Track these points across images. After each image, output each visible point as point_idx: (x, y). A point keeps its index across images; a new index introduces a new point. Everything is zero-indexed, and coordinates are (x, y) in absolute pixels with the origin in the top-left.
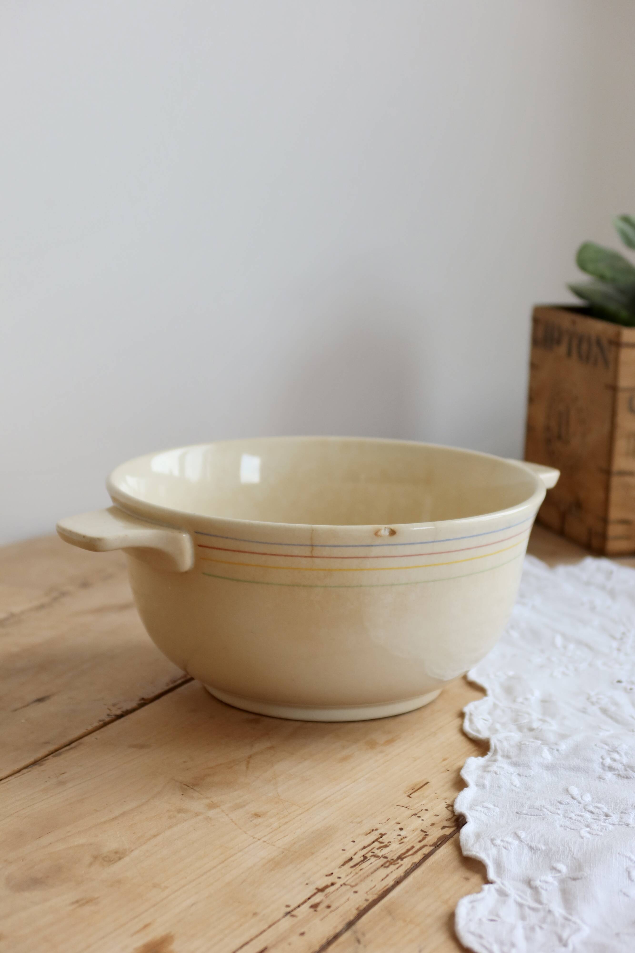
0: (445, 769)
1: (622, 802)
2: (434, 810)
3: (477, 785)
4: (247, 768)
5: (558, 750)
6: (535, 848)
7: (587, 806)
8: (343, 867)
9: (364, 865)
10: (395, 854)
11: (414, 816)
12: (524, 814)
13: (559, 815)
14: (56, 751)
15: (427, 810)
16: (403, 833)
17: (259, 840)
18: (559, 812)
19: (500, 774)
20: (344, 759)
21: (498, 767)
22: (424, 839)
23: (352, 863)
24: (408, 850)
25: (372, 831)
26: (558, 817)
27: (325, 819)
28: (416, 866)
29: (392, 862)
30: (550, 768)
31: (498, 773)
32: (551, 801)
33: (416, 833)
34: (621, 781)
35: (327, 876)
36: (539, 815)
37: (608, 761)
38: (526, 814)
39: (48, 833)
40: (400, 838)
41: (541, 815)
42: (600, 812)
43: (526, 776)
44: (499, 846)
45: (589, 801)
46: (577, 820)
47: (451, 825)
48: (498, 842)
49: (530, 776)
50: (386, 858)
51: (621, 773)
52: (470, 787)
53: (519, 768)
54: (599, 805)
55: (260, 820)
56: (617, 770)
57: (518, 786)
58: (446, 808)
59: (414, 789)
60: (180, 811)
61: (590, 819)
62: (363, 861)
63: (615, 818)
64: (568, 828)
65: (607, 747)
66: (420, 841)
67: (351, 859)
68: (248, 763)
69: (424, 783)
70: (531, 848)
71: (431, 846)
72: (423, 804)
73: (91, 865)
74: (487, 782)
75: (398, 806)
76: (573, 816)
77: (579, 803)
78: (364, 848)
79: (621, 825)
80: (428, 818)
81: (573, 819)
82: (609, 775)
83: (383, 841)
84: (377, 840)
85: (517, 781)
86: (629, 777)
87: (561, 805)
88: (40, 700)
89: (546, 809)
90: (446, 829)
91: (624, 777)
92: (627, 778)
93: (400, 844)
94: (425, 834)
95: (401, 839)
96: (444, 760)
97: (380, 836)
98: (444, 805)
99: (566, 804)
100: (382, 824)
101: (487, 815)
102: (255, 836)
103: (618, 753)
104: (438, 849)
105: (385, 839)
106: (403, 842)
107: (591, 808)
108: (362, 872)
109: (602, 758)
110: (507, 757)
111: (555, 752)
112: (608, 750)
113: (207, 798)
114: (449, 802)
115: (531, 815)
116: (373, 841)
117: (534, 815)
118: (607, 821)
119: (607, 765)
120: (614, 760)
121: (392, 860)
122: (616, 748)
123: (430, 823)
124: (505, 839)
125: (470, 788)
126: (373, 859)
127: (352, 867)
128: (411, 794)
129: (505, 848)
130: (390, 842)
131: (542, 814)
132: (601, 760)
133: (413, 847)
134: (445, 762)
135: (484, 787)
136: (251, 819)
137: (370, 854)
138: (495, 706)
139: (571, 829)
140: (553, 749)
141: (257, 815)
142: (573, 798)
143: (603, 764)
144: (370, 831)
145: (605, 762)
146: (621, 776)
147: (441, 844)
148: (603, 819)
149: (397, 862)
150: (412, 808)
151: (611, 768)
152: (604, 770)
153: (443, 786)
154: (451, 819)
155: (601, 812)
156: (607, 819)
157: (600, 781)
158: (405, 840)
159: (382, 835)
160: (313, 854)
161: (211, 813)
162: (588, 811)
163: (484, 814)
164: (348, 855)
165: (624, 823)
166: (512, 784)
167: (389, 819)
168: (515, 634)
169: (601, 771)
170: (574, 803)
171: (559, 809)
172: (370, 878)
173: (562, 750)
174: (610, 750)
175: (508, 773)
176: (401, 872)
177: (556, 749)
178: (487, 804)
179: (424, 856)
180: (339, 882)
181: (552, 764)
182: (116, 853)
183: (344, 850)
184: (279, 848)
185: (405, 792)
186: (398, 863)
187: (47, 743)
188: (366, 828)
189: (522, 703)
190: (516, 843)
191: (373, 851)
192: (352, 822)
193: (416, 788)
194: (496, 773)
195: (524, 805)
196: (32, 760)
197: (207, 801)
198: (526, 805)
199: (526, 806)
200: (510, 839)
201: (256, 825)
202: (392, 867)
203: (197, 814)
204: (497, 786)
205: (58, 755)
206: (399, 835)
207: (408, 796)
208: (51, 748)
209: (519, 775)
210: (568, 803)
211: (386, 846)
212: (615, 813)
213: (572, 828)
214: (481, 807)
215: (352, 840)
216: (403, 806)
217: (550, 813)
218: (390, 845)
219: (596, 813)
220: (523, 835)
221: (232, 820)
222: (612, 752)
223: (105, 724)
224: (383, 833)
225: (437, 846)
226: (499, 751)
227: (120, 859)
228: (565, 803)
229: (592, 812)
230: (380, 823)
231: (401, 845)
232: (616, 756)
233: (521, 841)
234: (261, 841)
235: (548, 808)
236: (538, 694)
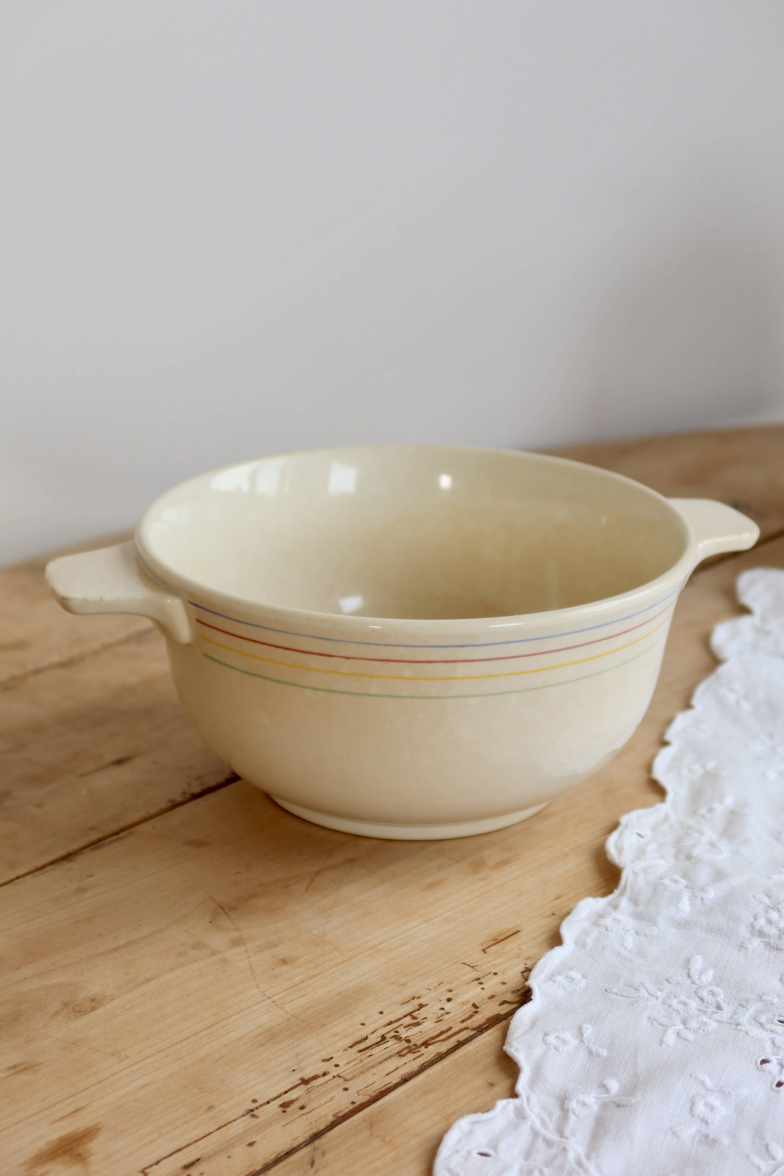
0: (552, 912)
1: (747, 989)
2: (505, 974)
3: (576, 942)
4: (307, 889)
5: (702, 899)
6: (594, 1054)
7: (700, 989)
8: (350, 1050)
9: (376, 1050)
10: (423, 1038)
11: (475, 981)
12: (614, 993)
13: (657, 998)
14: (100, 840)
15: (495, 974)
16: (448, 1006)
17: (269, 998)
18: (659, 994)
19: (611, 930)
20: (432, 886)
21: (614, 919)
22: (470, 1017)
23: (362, 1046)
24: (442, 1033)
25: (413, 999)
26: (655, 1002)
27: (363, 975)
28: (440, 1057)
29: (412, 1049)
30: (683, 925)
31: (609, 929)
32: (657, 978)
33: (465, 1007)
34: (767, 952)
35: (323, 1061)
36: (632, 997)
37: (761, 922)
38: (616, 994)
39: (29, 963)
40: (441, 1012)
41: (634, 997)
42: (711, 1001)
43: (646, 935)
44: (549, 1044)
45: (707, 981)
46: (676, 1009)
47: (514, 1000)
48: (551, 1039)
49: (652, 935)
50: (408, 1041)
51: (772, 941)
52: (564, 945)
53: (641, 922)
54: (716, 989)
55: (285, 968)
56: (769, 936)
57: (629, 948)
58: (522, 973)
59: (497, 939)
60: (197, 946)
61: (694, 1009)
62: (378, 1044)
63: (727, 1012)
64: (657, 1022)
65: (767, 901)
66: (463, 1021)
67: (366, 1038)
68: (313, 880)
69: (515, 931)
70: (590, 1052)
71: (473, 1029)
72: (496, 965)
73: (56, 1014)
74: (590, 941)
75: (463, 965)
76: (674, 1002)
77: (693, 983)
78: (390, 1023)
79: (730, 1024)
80: (492, 985)
81: (672, 1008)
82: (756, 943)
83: (417, 1016)
84: (410, 1014)
85: (630, 942)
86: (780, 948)
87: (668, 985)
88: (119, 762)
89: (646, 988)
90: (506, 1005)
91: (773, 948)
92: (777, 949)
93: (436, 1022)
94: (474, 1010)
95: (442, 1015)
96: (557, 898)
97: (418, 1007)
98: (522, 968)
99: (675, 984)
100: (430, 990)
101: (566, 990)
102: (267, 993)
103: (779, 911)
104: (480, 1034)
105: (421, 1014)
106: (441, 1020)
107: (704, 994)
108: (369, 1059)
109: (755, 918)
110: (635, 901)
111: (698, 902)
112: (768, 906)
113: (237, 930)
114: (529, 964)
115: (622, 996)
116: (405, 1014)
117: (626, 996)
118: (714, 1015)
119: (757, 928)
120: (770, 922)
121: (415, 1045)
122: (779, 903)
123: (489, 994)
124: (561, 1036)
125: (563, 946)
126: (392, 1042)
127: (360, 1051)
128: (488, 948)
129: (556, 1049)
130: (426, 1018)
131: (635, 996)
132: (752, 920)
133: (450, 1028)
134: (557, 902)
135: (584, 946)
136: (274, 967)
137: (393, 1034)
138: (666, 818)
139: (660, 1024)
140: (696, 897)
141: (284, 962)
142: (689, 976)
143: (752, 926)
144: (409, 1000)
145: (756, 924)
146: (770, 946)
147: (487, 1028)
148: (711, 1011)
149: (419, 1049)
150: (478, 970)
151: (761, 934)
152: (752, 934)
153: (535, 938)
154: (518, 990)
155: (713, 1000)
156: (715, 1013)
157: (740, 950)
158: (446, 1017)
159: (421, 1006)
160: (323, 1026)
161: (231, 954)
162: (699, 997)
163: (563, 987)
164: (363, 1032)
165: (735, 1021)
166: (622, 945)
167: (443, 982)
168: (746, 707)
169: (747, 935)
170: (687, 982)
171: (661, 990)
172: (375, 1070)
173: (708, 899)
174: (771, 905)
175: (623, 929)
176: (415, 1065)
177: (700, 898)
178: (573, 974)
179: (457, 1043)
180: (335, 1072)
181: (686, 920)
182: (93, 1000)
183: (363, 1024)
184: (287, 1012)
185: (482, 944)
186: (419, 1051)
187: (93, 829)
188: (407, 993)
189: (703, 816)
190: (574, 1042)
191: (398, 1029)
192: (393, 983)
193: (499, 939)
194: (607, 929)
195: (619, 980)
196: (63, 852)
197: (234, 934)
198: (623, 980)
199: (622, 982)
200: (567, 1036)
201: (276, 976)
202: (411, 1056)
203: (214, 953)
204: (601, 946)
205: (97, 848)
206: (442, 1009)
207: (483, 950)
208: (94, 836)
209: (637, 933)
210: (677, 982)
211: (418, 1024)
212: (731, 1003)
213: (662, 1023)
214: (565, 976)
215: (380, 1011)
216: (469, 965)
217: (648, 995)
218: (423, 1022)
219: (706, 1001)
220: (588, 1031)
221: (251, 965)
222: (772, 908)
223: (175, 806)
224: (424, 1003)
225: (480, 1030)
226: (629, 890)
227: (93, 1009)
228: (673, 982)
229: (702, 1000)
230: (427, 989)
231: (437, 1024)
232: (774, 915)
233: (582, 1040)
234: (270, 1001)
235: (648, 988)
236: (730, 801)
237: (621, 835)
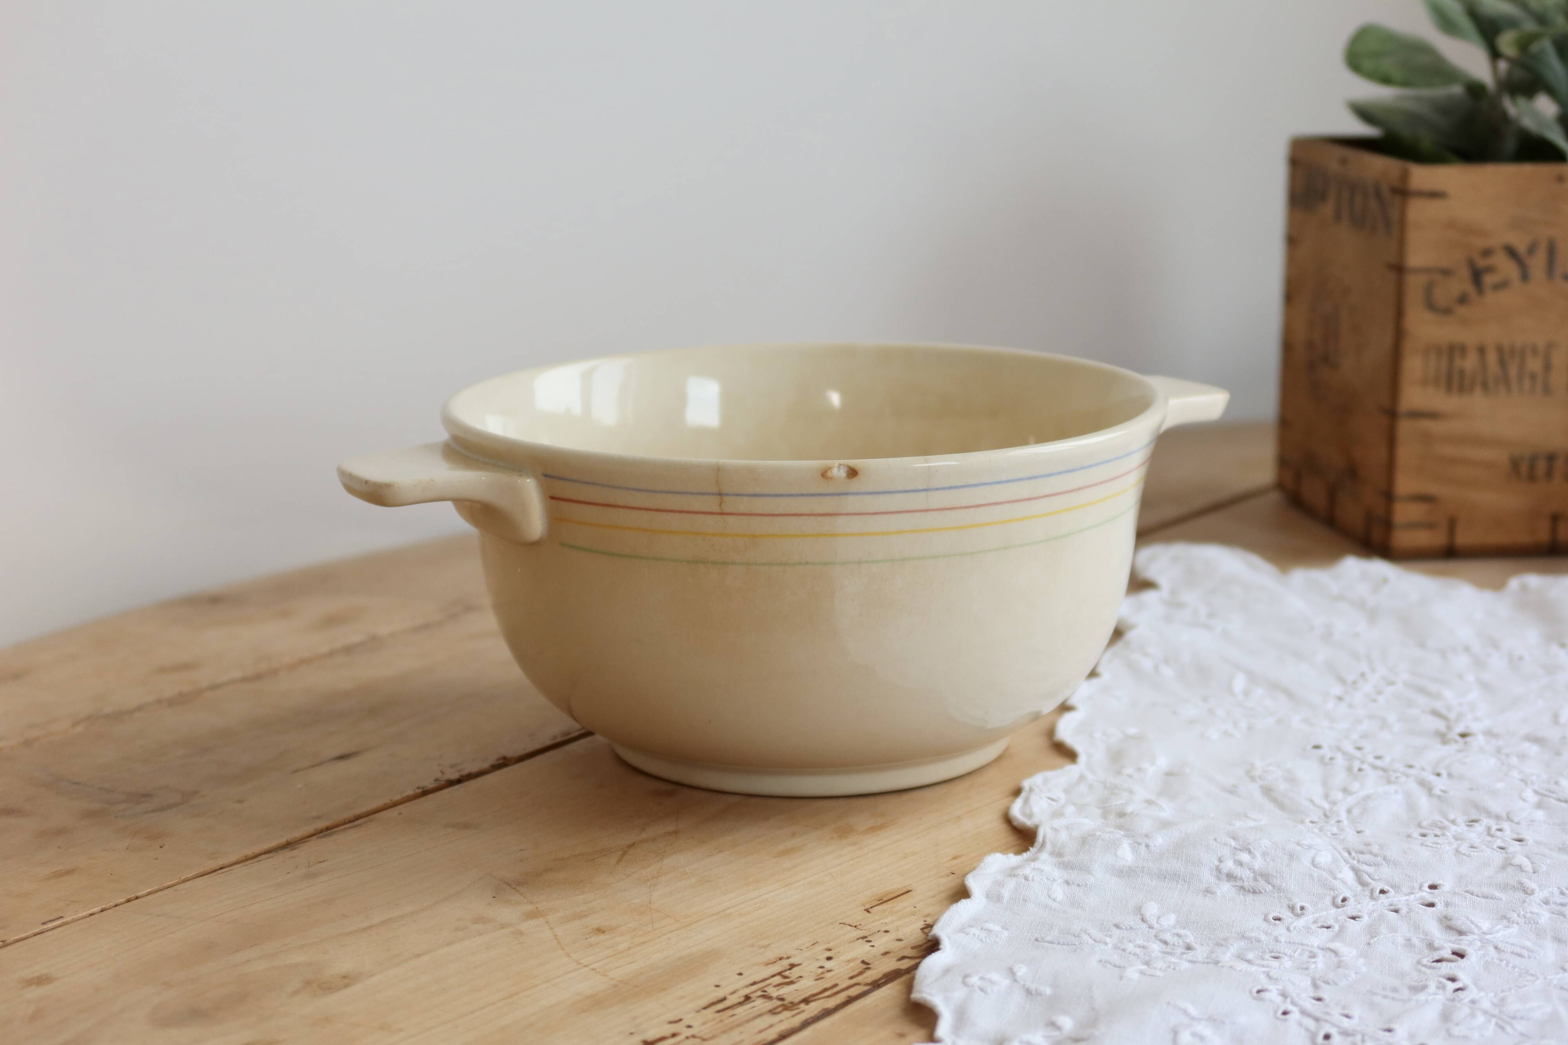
0: (950, 872)
1: (1223, 928)
2: (899, 932)
3: (988, 896)
4: (619, 861)
5: (1147, 846)
6: (1034, 992)
7: (1160, 933)
8: (705, 1011)
9: (740, 1010)
10: (800, 996)
11: (861, 940)
12: (1048, 942)
13: (1106, 944)
14: (328, 829)
15: (886, 932)
16: (828, 965)
17: (586, 966)
18: (1108, 940)
19: (1033, 880)
20: (787, 852)
21: (1034, 869)
22: (861, 973)
23: (720, 1006)
24: (826, 990)
25: (780, 959)
26: (1103, 947)
27: (709, 940)
28: (827, 1013)
29: (790, 1006)
30: (1126, 873)
31: (1030, 879)
32: (1103, 924)
33: (852, 964)
34: (1241, 896)
35: (671, 1023)
36: (1072, 945)
37: (1229, 865)
38: (1051, 942)
39: (252, 946)
40: (821, 970)
41: (1075, 945)
42: (1178, 943)
43: (1078, 885)
44: (973, 986)
45: (1168, 925)
46: (1133, 952)
47: (917, 955)
48: (974, 980)
49: (1086, 884)
50: (782, 999)
51: (1246, 884)
52: (972, 897)
53: (1071, 871)
54: (1182, 932)
55: (602, 937)
56: (1241, 879)
57: (1058, 899)
58: (921, 929)
59: (882, 899)
60: (478, 920)
61: (1157, 952)
62: (741, 1004)
63: (1200, 952)
64: (1111, 964)
65: (1233, 843)
66: (851, 978)
67: (724, 999)
68: (625, 853)
69: (904, 891)
70: (1028, 992)
71: (867, 984)
72: (886, 923)
73: (295, 993)
74: (1006, 893)
75: (842, 925)
76: (1130, 947)
77: (1151, 927)
78: (754, 983)
79: (1208, 963)
80: (882, 943)
81: (1128, 951)
82: (1226, 888)
83: (790, 975)
84: (780, 974)
85: (1059, 892)
86: (1258, 891)
87: (1118, 930)
88: (342, 757)
89: (1089, 935)
90: (906, 960)
91: (1249, 891)
92: (1254, 892)
93: (816, 980)
94: (865, 966)
95: (822, 973)
96: (954, 858)
97: (789, 967)
98: (921, 924)
99: (1126, 929)
100: (801, 950)
101: (983, 942)
102: (582, 961)
103: (1250, 852)
104: (877, 989)
105: (794, 973)
106: (822, 978)
107: (1168, 937)
108: (731, 1019)
109: (1220, 861)
110: (1058, 854)
111: (1143, 849)
112: (1235, 848)
113: (531, 903)
114: (929, 921)
115: (1059, 944)
116: (773, 974)
117: (1064, 944)
118: (1185, 956)
119: (1225, 871)
120: (1240, 864)
121: (792, 1003)
122: (1249, 844)
123: (883, 951)
124: (987, 977)
125: (972, 899)
126: (759, 1001)
127: (719, 1011)
128: (871, 908)
129: (982, 990)
130: (801, 977)
131: (1077, 943)
132: (1217, 863)
133: (836, 985)
134: (955, 862)
135: (999, 899)
136: (587, 936)
137: (759, 993)
138: (1082, 778)
139: (1115, 966)
140: (1139, 844)
141: (600, 931)
142: (1143, 920)
143: (1218, 870)
144: (775, 960)
145: (1222, 866)
146: (1244, 890)
147: (885, 983)
148: (1179, 952)
149: (798, 1007)
150: (863, 929)
151: (1230, 877)
152: (1218, 878)
153: (933, 897)
154: (920, 946)
155: (1181, 942)
156: (1185, 954)
157: (1205, 896)
158: (829, 975)
159: (792, 966)
160: (664, 989)
161: (524, 926)
162: (1161, 940)
163: (979, 939)
164: (720, 994)
165: (1213, 959)
166: (1049, 897)
167: (817, 942)
168: (1168, 672)
169: (1212, 880)
170: (1142, 927)
171: (1111, 936)
172: (741, 1029)
173: (1155, 846)
174: (1238, 847)
175: (1047, 879)
176: (796, 1021)
177: (1144, 845)
178: (990, 926)
179: (847, 999)
180: (686, 1033)
181: (1130, 867)
182: (344, 977)
183: (717, 986)
184: (612, 979)
185: (864, 905)
186: (798, 1008)
187: (319, 817)
188: (770, 955)
189: (1130, 776)
190: (1006, 982)
191: (766, 989)
192: (752, 946)
193: (885, 899)
194: (1026, 879)
195: (1052, 928)
196: (281, 842)
197: (530, 907)
198: (1057, 928)
199: (1056, 930)
200: (995, 976)
201: (591, 945)
202: (787, 1014)
203: (503, 926)
204: (1021, 898)
205: (326, 836)
206: (822, 967)
207: (865, 910)
208: (321, 824)
209: (1067, 883)
210: (1130, 927)
211: (792, 983)
212: (1205, 944)
213: (1117, 964)
214: (979, 928)
215: (738, 972)
216: (849, 925)
217: (1093, 942)
218: (798, 981)
219: (1171, 943)
220: (1022, 971)
221: (555, 936)
222: (1240, 850)
223: (426, 793)
224: (796, 963)
225: (876, 985)
226: (1048, 846)
227: (347, 986)
228: (1124, 928)
229: (1165, 943)
230: (798, 949)
231: (818, 982)
232: (1245, 857)
233: (1015, 980)
234: (587, 969)
235: (1091, 934)
236: (1163, 762)
237: (1026, 801)
